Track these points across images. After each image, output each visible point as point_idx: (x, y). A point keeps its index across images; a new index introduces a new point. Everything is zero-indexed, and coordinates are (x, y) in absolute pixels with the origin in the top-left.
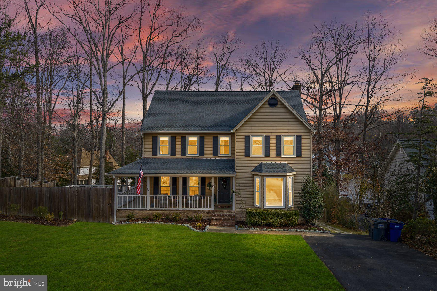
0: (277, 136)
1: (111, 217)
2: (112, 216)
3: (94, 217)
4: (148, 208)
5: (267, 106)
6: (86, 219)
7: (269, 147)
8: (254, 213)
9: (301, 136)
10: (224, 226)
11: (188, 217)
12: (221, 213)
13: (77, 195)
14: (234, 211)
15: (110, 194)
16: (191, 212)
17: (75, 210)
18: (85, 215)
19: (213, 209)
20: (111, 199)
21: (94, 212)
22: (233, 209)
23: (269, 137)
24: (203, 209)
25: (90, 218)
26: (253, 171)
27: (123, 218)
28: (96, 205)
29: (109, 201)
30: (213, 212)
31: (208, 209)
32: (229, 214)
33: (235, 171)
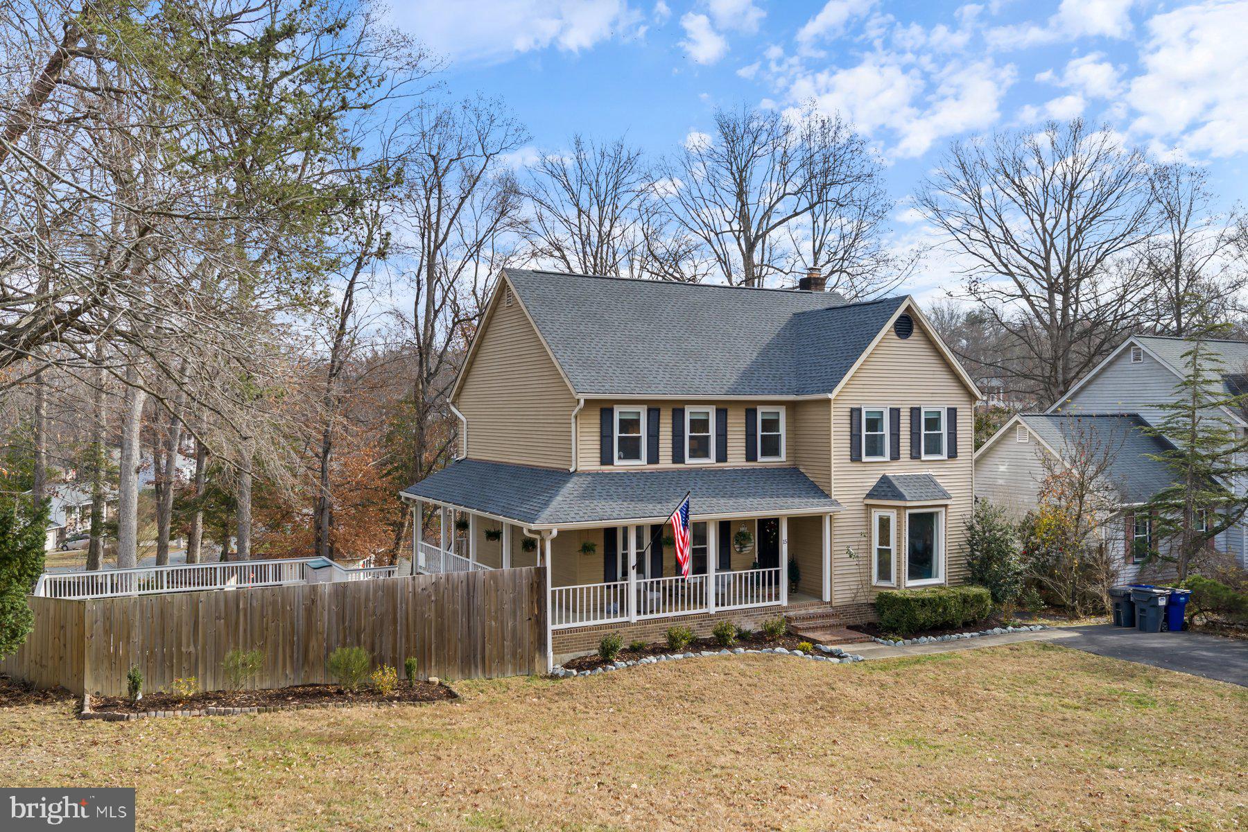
0: (912, 409)
1: (537, 656)
2: (540, 651)
3: (487, 662)
4: (634, 617)
5: (894, 336)
6: (463, 672)
7: (899, 435)
8: (923, 600)
9: (955, 410)
10: (851, 643)
11: (739, 630)
12: (803, 612)
13: (433, 598)
14: (830, 603)
15: (535, 585)
16: (736, 617)
17: (430, 649)
18: (459, 661)
19: (784, 601)
20: (539, 602)
21: (488, 647)
22: (827, 598)
23: (898, 410)
24: (761, 604)
25: (476, 666)
26: (869, 496)
27: (570, 655)
28: (493, 623)
29: (533, 609)
30: (786, 609)
31: (774, 603)
32: (820, 611)
33: (833, 497)
